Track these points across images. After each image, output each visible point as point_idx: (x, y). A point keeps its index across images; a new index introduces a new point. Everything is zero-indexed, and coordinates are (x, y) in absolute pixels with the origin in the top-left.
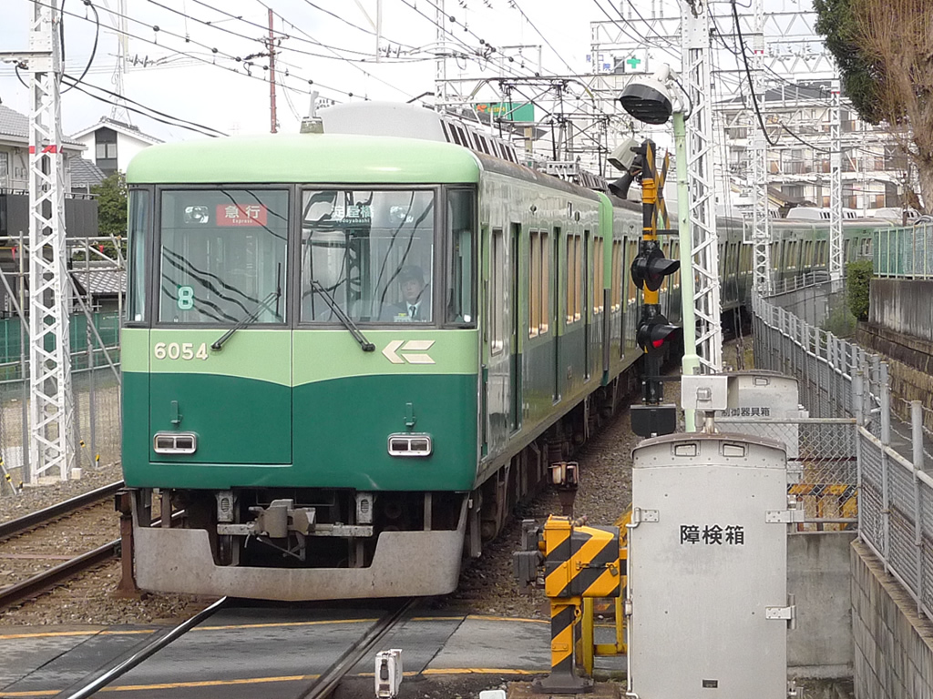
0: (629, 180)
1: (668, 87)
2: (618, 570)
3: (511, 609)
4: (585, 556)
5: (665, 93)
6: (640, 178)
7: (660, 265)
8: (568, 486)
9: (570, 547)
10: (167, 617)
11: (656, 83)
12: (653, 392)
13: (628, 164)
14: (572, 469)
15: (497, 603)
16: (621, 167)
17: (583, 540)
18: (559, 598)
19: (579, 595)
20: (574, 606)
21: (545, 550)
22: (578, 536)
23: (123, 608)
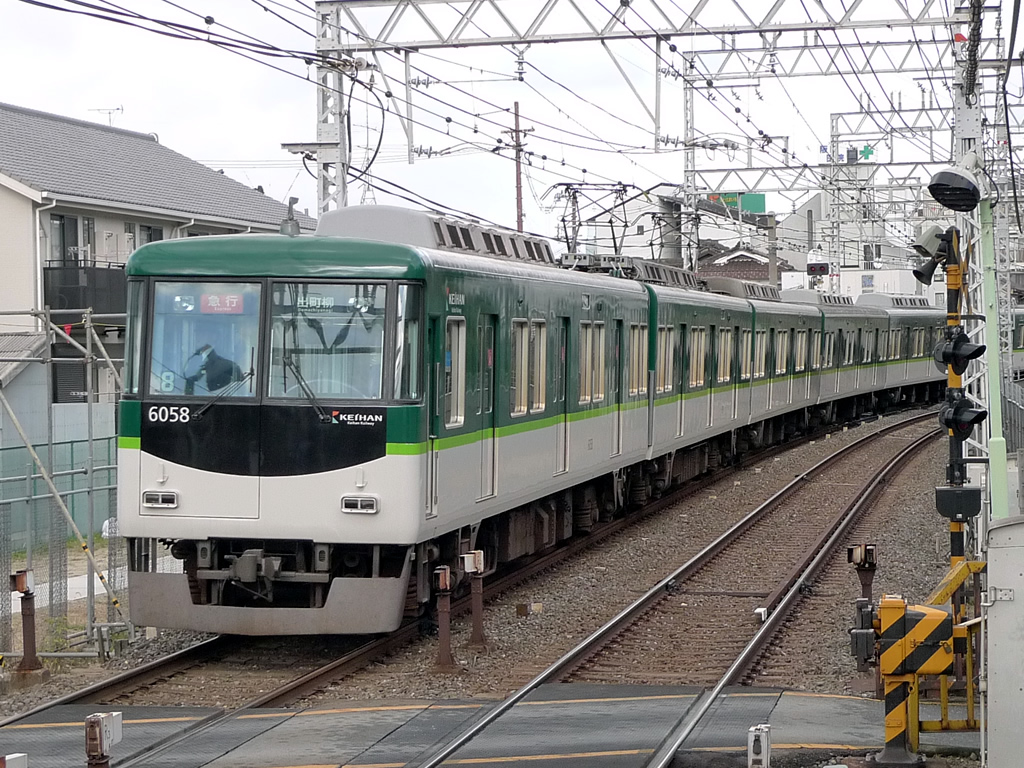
0: (934, 266)
1: (976, 175)
2: (952, 647)
3: (820, 685)
4: (919, 634)
5: (972, 179)
6: (944, 264)
7: (965, 349)
8: (867, 565)
9: (905, 624)
10: (487, 692)
11: (964, 170)
12: (957, 473)
13: (933, 249)
14: (872, 550)
15: (804, 680)
16: (926, 254)
17: (916, 619)
18: (894, 674)
19: (913, 672)
20: (908, 683)
21: (880, 628)
22: (912, 615)
23: (442, 683)
